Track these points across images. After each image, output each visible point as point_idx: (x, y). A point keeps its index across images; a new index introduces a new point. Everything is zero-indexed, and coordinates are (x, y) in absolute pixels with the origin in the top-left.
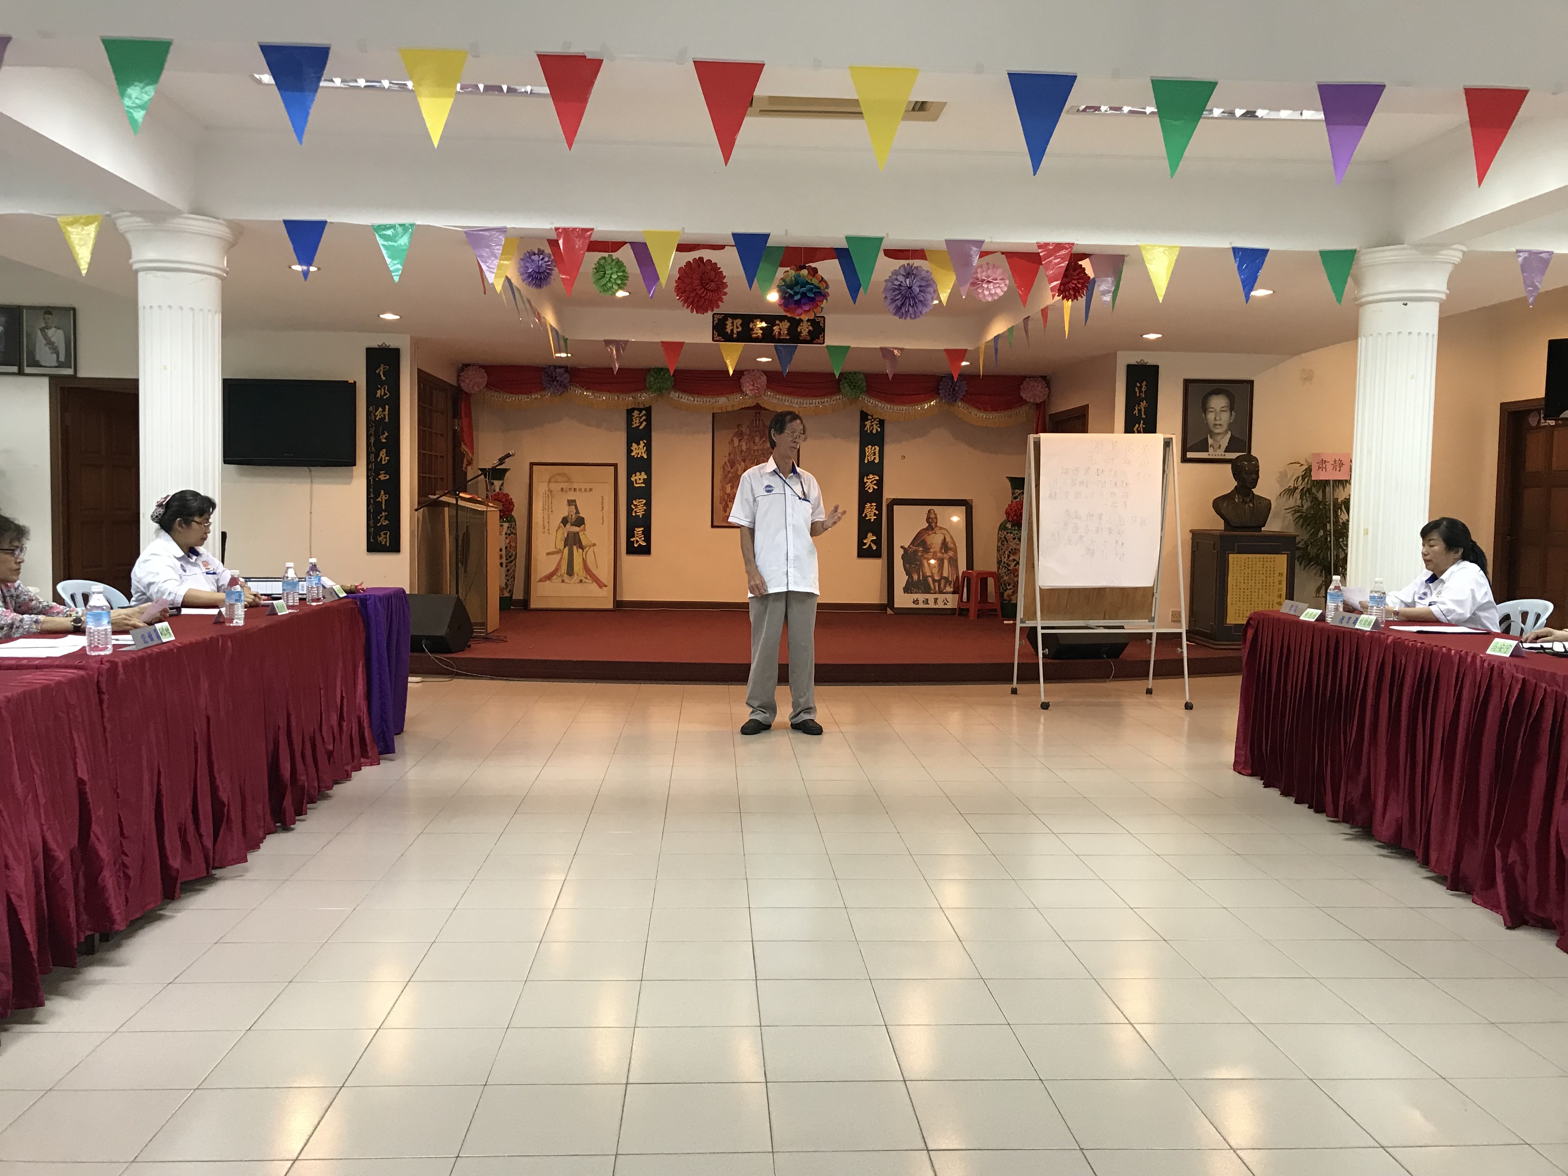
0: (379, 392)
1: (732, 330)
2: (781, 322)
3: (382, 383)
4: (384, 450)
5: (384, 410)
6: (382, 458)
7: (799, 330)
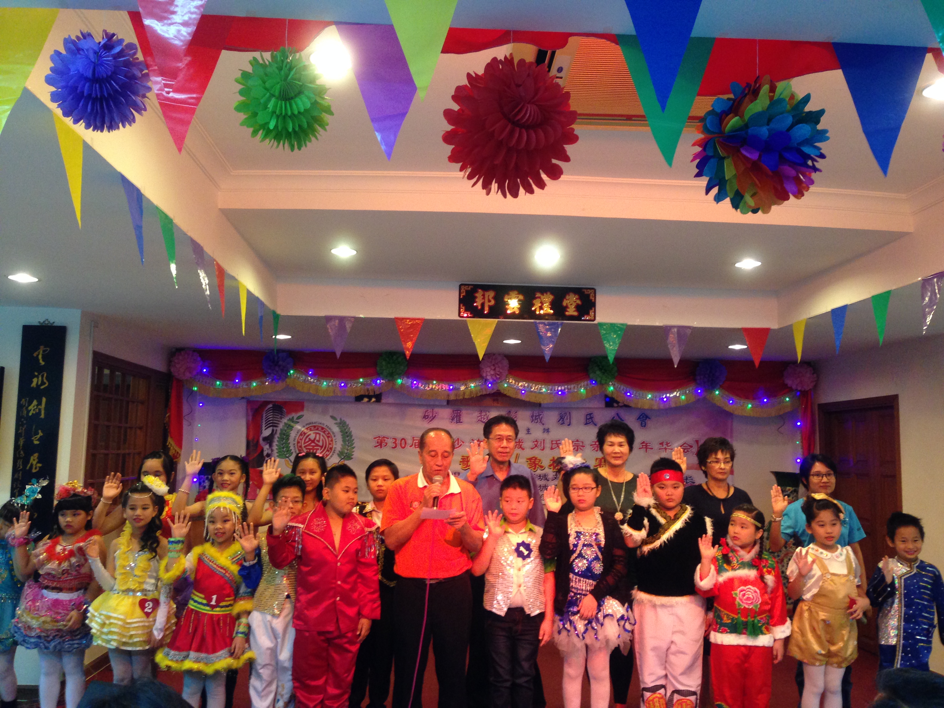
0: (35, 380)
1: (483, 305)
2: (543, 295)
3: (41, 370)
4: (36, 455)
5: (40, 403)
6: (32, 465)
7: (564, 304)
